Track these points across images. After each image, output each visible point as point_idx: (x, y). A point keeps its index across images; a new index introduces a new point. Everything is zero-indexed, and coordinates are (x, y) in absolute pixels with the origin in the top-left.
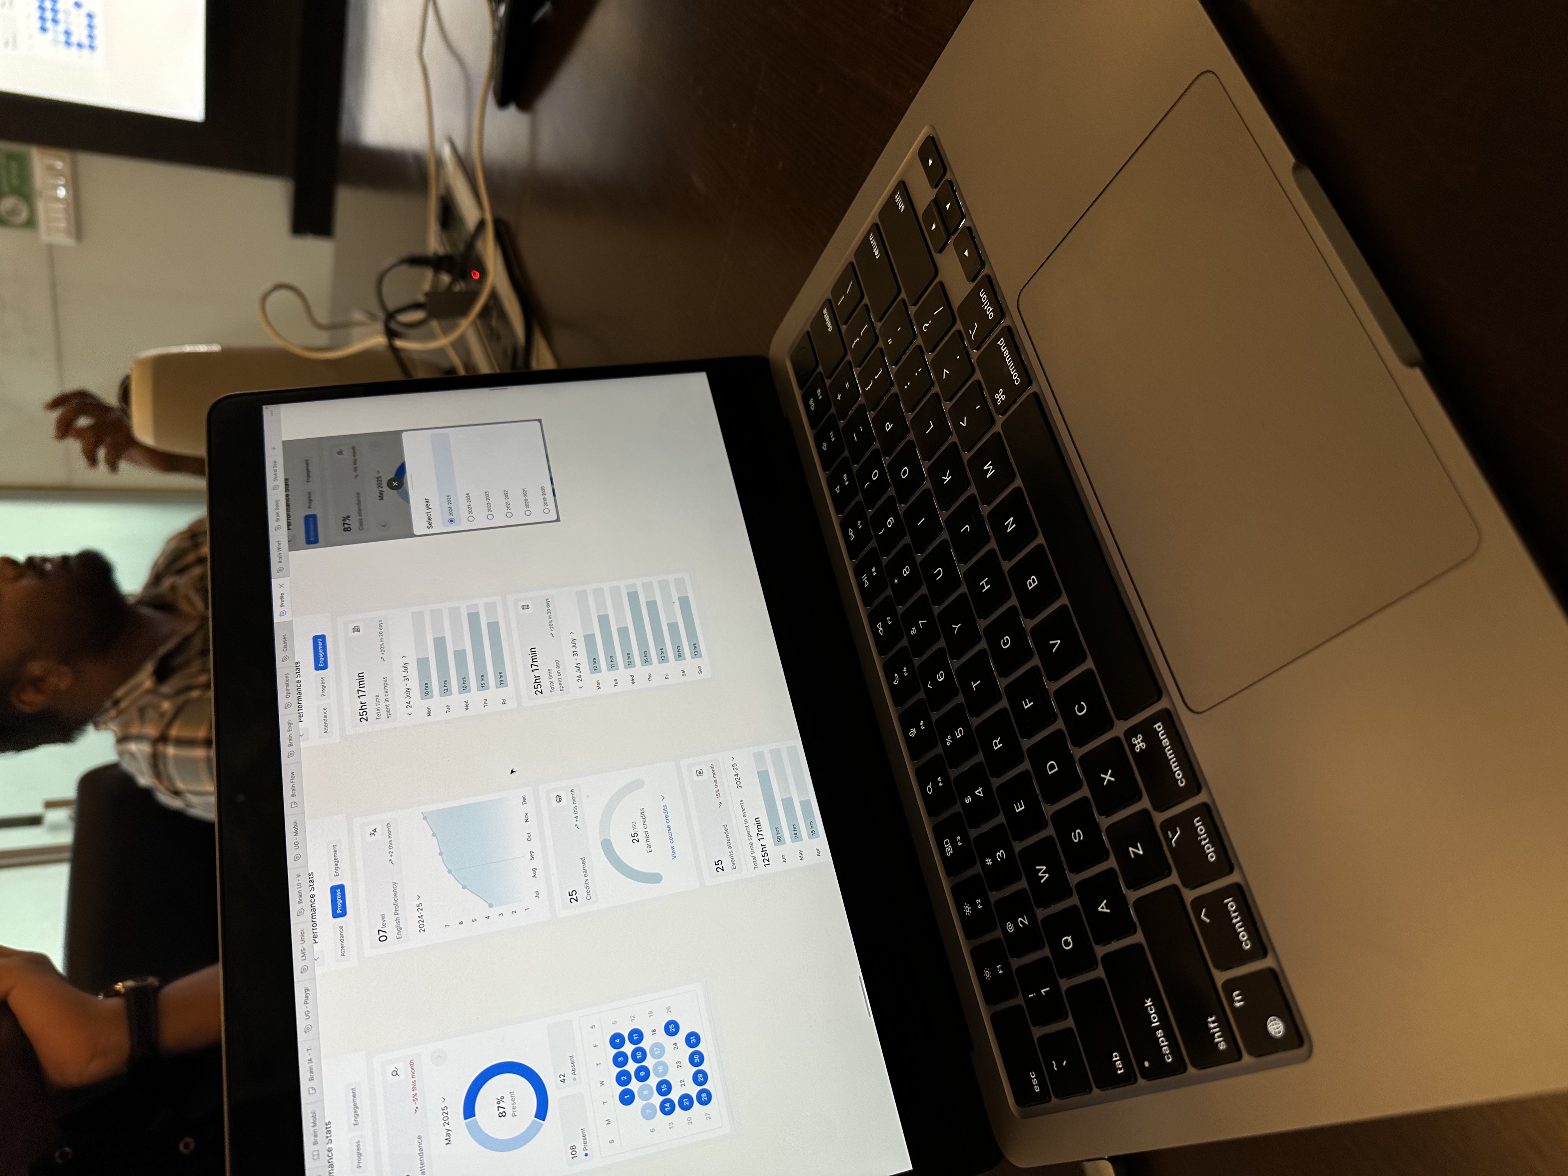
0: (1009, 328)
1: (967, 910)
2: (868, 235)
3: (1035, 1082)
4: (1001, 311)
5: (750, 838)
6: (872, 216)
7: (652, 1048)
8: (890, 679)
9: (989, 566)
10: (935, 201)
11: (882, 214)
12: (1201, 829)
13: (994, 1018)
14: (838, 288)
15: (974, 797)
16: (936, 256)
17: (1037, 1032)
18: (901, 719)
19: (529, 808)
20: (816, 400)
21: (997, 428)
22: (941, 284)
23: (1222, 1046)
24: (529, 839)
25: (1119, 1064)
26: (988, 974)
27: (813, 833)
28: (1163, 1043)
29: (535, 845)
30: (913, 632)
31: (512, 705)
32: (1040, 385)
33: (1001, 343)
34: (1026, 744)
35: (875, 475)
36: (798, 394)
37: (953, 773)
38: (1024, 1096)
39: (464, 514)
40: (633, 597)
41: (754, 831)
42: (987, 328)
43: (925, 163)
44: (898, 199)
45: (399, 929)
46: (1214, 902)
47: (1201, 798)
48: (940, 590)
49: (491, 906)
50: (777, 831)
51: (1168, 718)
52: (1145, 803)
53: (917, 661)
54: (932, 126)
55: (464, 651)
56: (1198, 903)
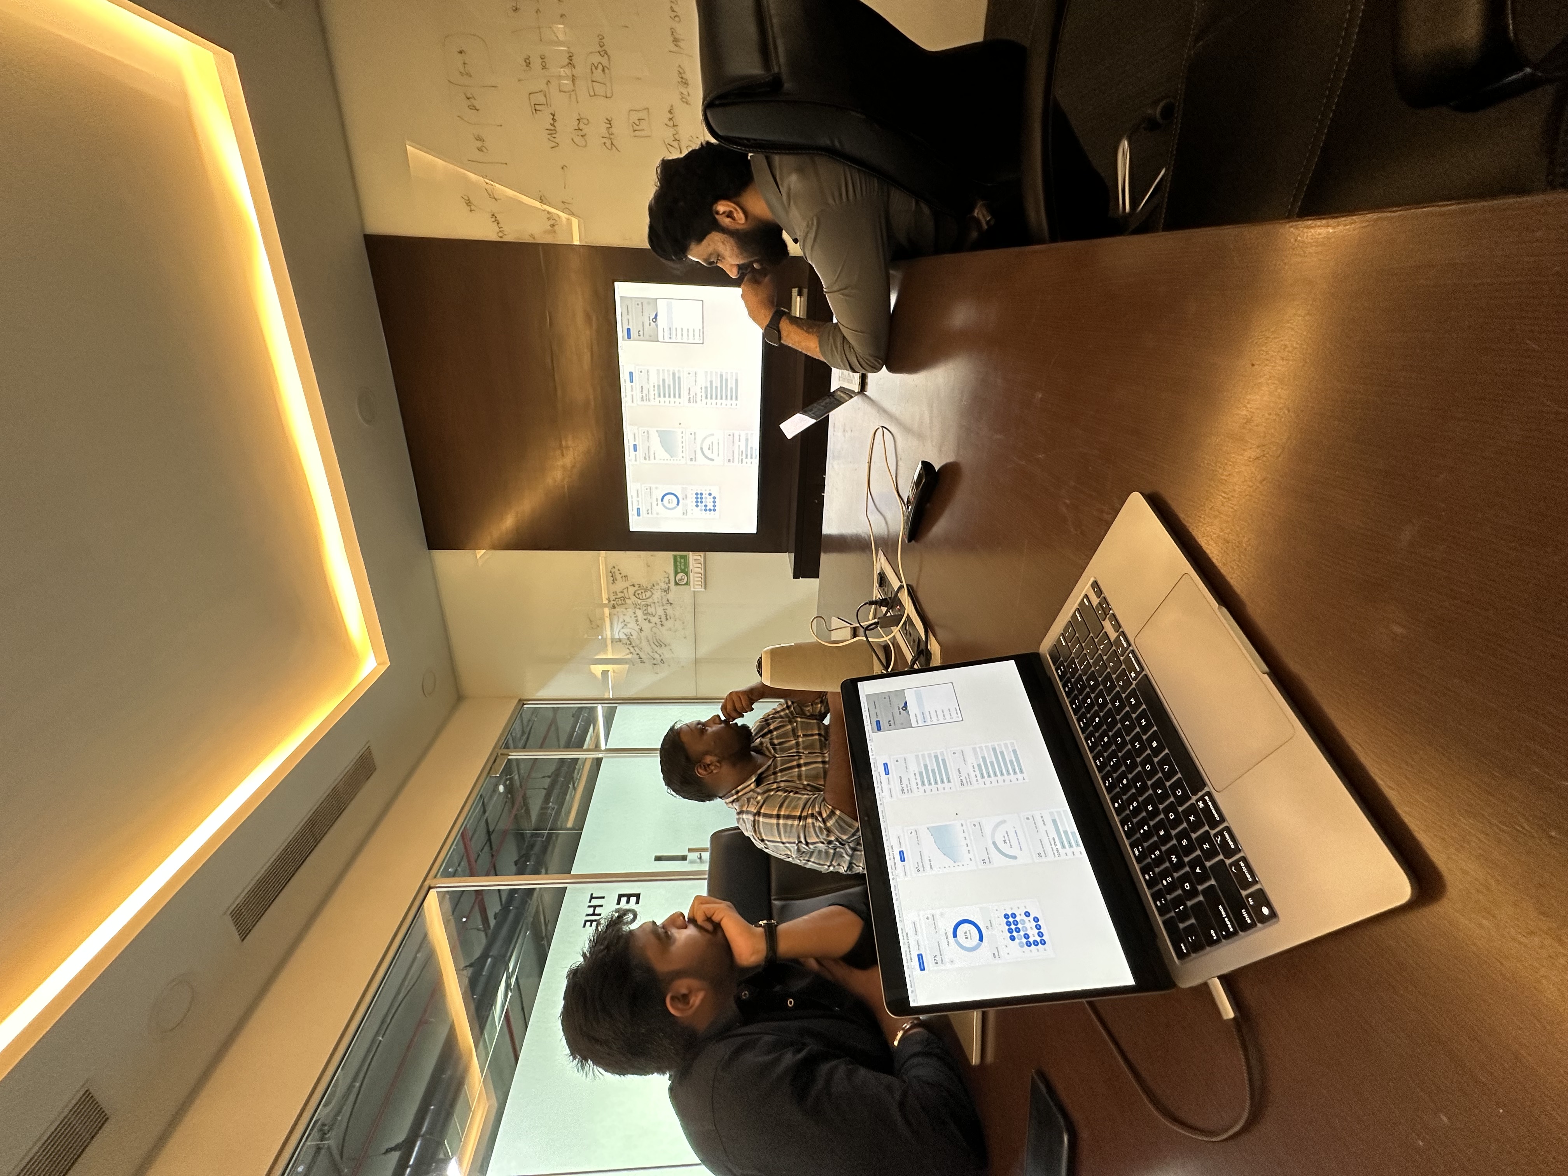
0: (1132, 650)
1: (1147, 877)
2: (1075, 612)
3: (1183, 948)
4: (1129, 645)
5: (1051, 845)
6: (1076, 606)
7: (1020, 921)
8: (1105, 783)
9: (1138, 737)
10: (1099, 603)
11: (1080, 605)
12: (1227, 836)
13: (1164, 923)
14: (1066, 629)
15: (1144, 830)
16: (1102, 622)
17: (1181, 926)
18: (1111, 799)
19: (964, 828)
20: (1061, 671)
21: (1133, 686)
22: (1106, 632)
23: (1249, 921)
24: (966, 839)
25: (1214, 935)
26: (1159, 904)
27: (1078, 845)
28: (1228, 923)
29: (968, 841)
30: (1112, 764)
31: (953, 789)
32: (1147, 671)
33: (1130, 655)
34: (1161, 807)
35: (1089, 701)
36: (1053, 668)
37: (1135, 821)
38: (1181, 955)
39: (929, 719)
40: (994, 749)
41: (1052, 842)
42: (1125, 650)
43: (1094, 590)
44: (1085, 600)
45: (924, 868)
46: (1236, 864)
47: (1225, 825)
48: (1120, 747)
49: (955, 862)
50: (1062, 843)
51: (1209, 794)
52: (1207, 828)
53: (1115, 775)
54: (1095, 578)
55: (934, 769)
56: (1231, 865)
